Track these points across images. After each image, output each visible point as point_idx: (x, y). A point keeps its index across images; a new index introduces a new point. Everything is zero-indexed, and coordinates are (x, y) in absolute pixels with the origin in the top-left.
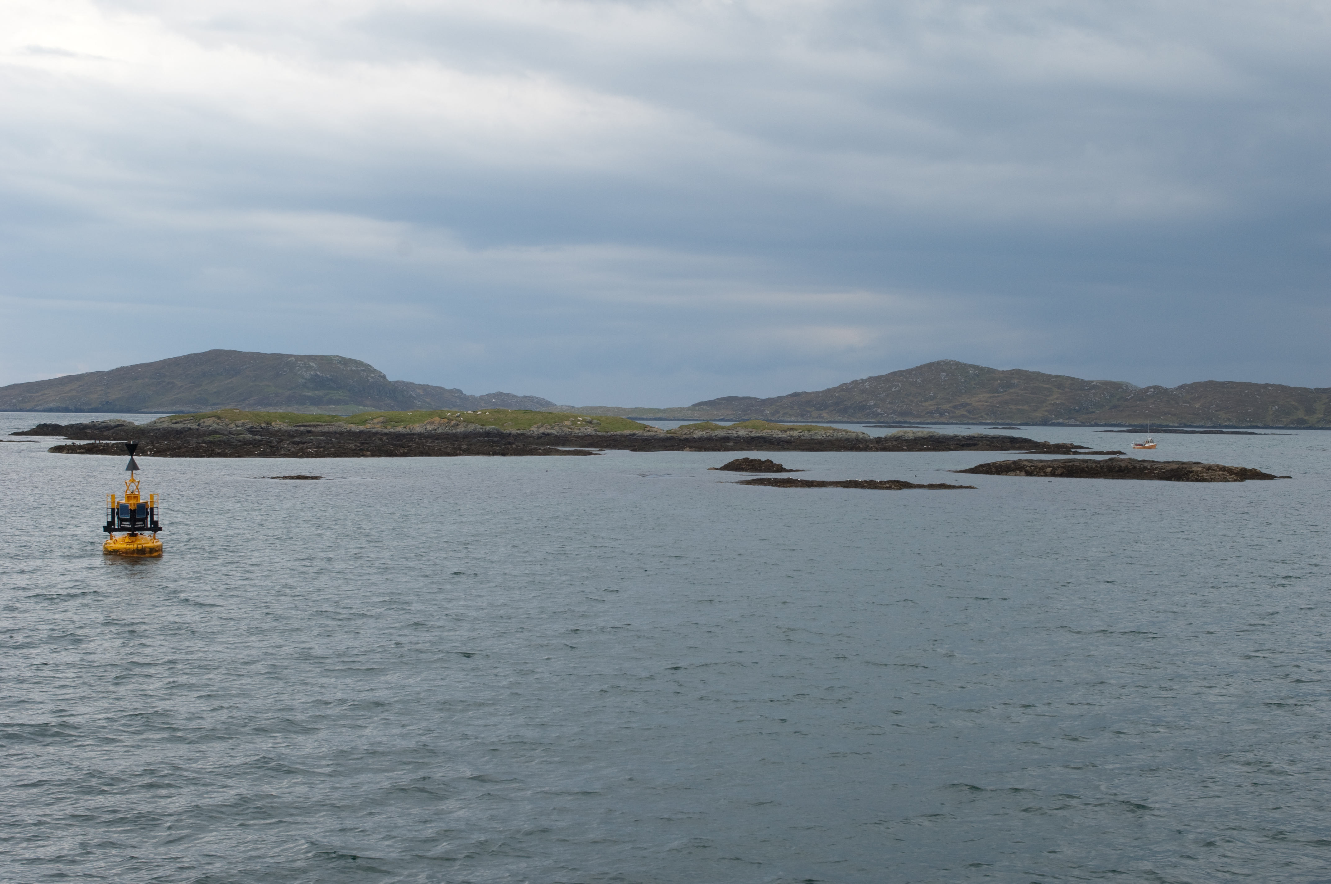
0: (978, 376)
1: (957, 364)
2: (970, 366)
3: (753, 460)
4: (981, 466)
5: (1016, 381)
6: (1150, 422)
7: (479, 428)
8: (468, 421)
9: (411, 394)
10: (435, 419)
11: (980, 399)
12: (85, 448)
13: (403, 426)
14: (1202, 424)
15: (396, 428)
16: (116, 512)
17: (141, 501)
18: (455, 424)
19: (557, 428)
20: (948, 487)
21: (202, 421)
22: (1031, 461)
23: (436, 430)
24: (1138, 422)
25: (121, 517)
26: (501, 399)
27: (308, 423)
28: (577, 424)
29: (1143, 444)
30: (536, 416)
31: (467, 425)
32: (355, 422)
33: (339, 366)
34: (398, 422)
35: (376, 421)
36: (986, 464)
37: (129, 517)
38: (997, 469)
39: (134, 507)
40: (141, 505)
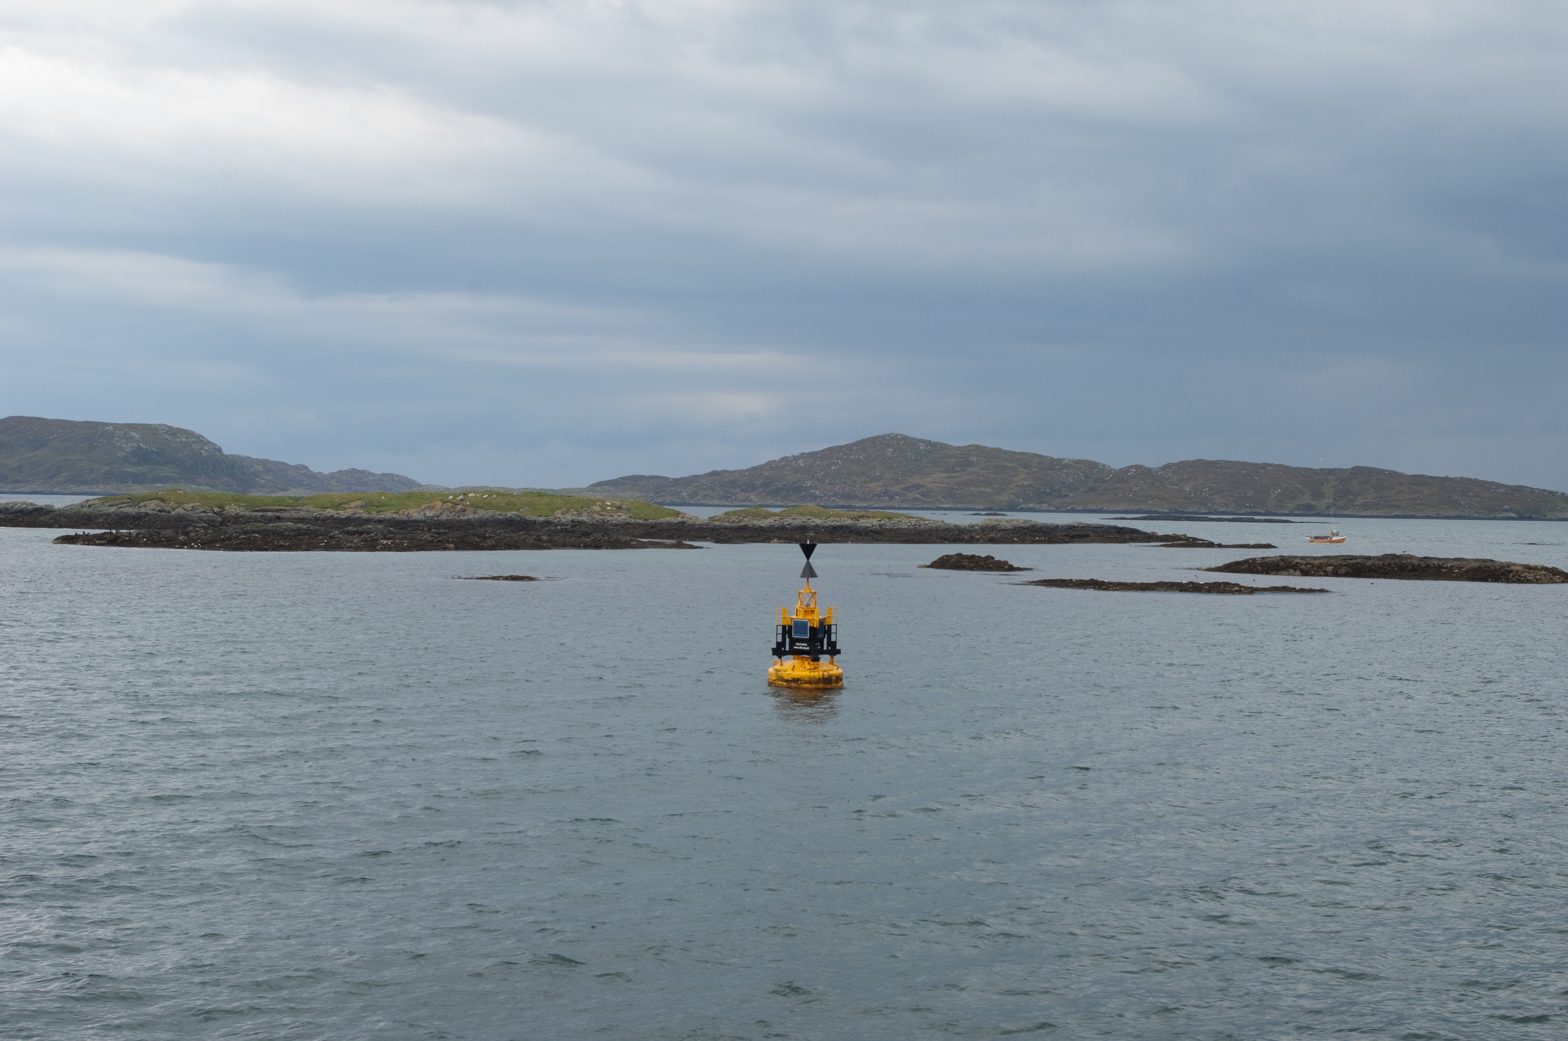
1: (905, 438)
2: (921, 440)
3: (973, 557)
4: (1237, 563)
5: (975, 459)
6: (1136, 508)
7: (498, 514)
8: (476, 506)
9: (251, 470)
10: (435, 502)
11: (934, 479)
12: (106, 539)
13: (392, 512)
14: (1196, 509)
15: (385, 513)
16: (786, 631)
17: (821, 617)
18: (461, 509)
19: (585, 514)
20: (1293, 590)
21: (142, 504)
22: (1303, 558)
23: (438, 516)
24: (1122, 507)
25: (793, 636)
26: (355, 477)
27: (268, 508)
28: (607, 510)
29: (1327, 537)
30: (555, 500)
31: (475, 510)
32: (326, 506)
33: (166, 436)
34: (380, 506)
35: (353, 505)
36: (1242, 561)
37: (808, 637)
38: (1263, 567)
39: (816, 625)
40: (822, 622)
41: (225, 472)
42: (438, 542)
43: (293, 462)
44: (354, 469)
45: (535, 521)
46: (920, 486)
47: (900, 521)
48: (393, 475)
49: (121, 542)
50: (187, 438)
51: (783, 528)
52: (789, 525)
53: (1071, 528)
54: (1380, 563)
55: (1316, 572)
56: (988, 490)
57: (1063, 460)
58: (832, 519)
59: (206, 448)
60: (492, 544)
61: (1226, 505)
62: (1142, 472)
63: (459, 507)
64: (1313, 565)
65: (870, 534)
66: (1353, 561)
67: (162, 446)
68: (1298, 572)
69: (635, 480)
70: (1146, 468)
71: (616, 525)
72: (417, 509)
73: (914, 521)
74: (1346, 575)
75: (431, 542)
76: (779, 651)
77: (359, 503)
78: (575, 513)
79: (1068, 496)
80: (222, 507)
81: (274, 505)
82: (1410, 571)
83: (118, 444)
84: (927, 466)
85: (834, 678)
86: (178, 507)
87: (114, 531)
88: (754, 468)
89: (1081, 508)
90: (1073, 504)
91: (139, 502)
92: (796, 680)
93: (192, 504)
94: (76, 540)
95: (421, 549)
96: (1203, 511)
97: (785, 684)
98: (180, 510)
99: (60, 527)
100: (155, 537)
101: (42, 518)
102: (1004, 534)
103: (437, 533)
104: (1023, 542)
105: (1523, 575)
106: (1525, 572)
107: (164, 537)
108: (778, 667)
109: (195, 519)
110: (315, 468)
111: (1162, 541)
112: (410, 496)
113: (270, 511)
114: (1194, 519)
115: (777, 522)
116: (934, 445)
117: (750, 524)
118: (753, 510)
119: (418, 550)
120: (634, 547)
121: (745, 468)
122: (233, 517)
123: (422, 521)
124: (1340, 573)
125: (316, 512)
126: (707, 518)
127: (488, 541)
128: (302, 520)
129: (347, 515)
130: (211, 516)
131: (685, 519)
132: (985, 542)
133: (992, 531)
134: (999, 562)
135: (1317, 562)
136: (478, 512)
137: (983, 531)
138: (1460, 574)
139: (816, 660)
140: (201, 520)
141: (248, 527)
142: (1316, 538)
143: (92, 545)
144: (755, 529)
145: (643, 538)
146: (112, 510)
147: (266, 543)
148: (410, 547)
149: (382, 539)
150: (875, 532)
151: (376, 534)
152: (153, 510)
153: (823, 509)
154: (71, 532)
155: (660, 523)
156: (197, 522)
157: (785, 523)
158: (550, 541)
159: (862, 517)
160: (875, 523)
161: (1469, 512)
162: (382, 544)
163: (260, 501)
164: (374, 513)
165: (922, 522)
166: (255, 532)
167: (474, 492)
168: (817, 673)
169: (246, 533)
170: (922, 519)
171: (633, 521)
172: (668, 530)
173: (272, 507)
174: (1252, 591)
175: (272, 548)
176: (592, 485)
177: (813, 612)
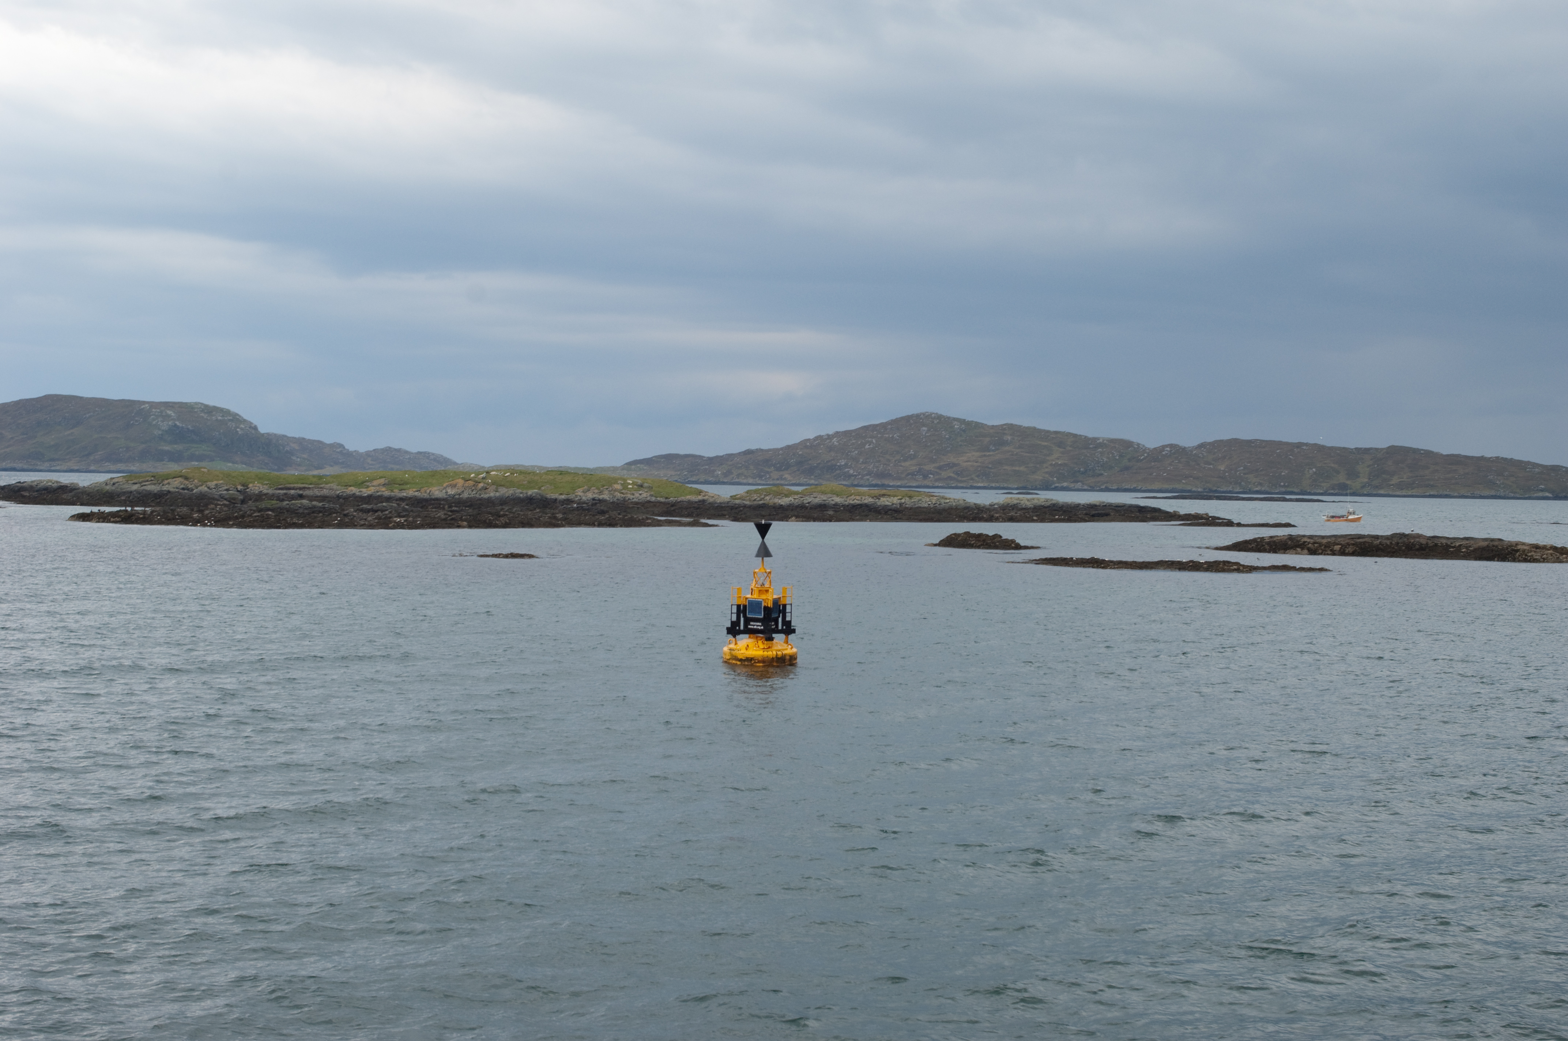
0: (964, 431)
1: (940, 417)
2: (955, 419)
3: (980, 535)
4: (1246, 542)
5: (1009, 438)
6: (1170, 487)
7: (519, 492)
8: (497, 484)
9: (288, 448)
10: (457, 481)
11: (969, 458)
12: (119, 516)
13: (414, 490)
14: (1230, 489)
15: (407, 491)
16: (741, 610)
17: (775, 597)
18: (483, 487)
19: (606, 492)
20: (1293, 569)
21: (166, 482)
22: (1311, 537)
23: (460, 494)
24: (1156, 486)
25: (748, 616)
26: (391, 455)
27: (292, 486)
28: (628, 488)
29: (1343, 517)
30: (576, 479)
31: (497, 488)
32: (349, 484)
33: (202, 414)
34: (403, 484)
35: (375, 483)
36: (1250, 540)
37: (762, 616)
38: (1271, 546)
39: (770, 605)
40: (776, 602)
41: (261, 450)
42: (452, 519)
43: (328, 441)
44: (390, 448)
45: (556, 500)
46: (955, 465)
47: (920, 500)
48: (429, 453)
49: (136, 519)
50: (223, 416)
51: (802, 507)
52: (808, 503)
53: (1092, 507)
54: (1388, 542)
55: (1323, 551)
56: (1022, 468)
57: (1098, 439)
58: (853, 497)
59: (242, 426)
60: (506, 522)
61: (1261, 484)
62: (1177, 451)
63: (481, 485)
64: (1320, 544)
65: (890, 512)
66: (1361, 540)
67: (197, 424)
68: (1306, 551)
69: (669, 459)
70: (1180, 447)
71: (637, 503)
72: (439, 488)
73: (934, 500)
74: (1353, 554)
75: (445, 520)
76: (733, 630)
77: (382, 481)
78: (596, 491)
79: (1102, 474)
80: (245, 485)
81: (297, 483)
82: (1418, 550)
83: (154, 423)
84: (961, 445)
85: (788, 657)
86: (202, 485)
87: (129, 509)
88: (788, 447)
89: (1115, 487)
90: (1107, 483)
91: (163, 480)
92: (749, 660)
93: (215, 482)
94: (91, 517)
95: (434, 527)
96: (1238, 490)
97: (739, 663)
98: (204, 489)
99: (82, 504)
100: (169, 515)
101: (64, 496)
102: (1024, 513)
103: (451, 511)
104: (1042, 520)
105: (1530, 554)
106: (1531, 551)
107: (178, 515)
108: (732, 646)
109: (216, 497)
110: (351, 446)
111: (1182, 520)
112: (434, 474)
113: (293, 489)
114: (1225, 498)
115: (797, 500)
116: (969, 424)
117: (771, 503)
118: (774, 488)
119: (430, 528)
120: (649, 525)
121: (779, 446)
122: (257, 495)
123: (444, 500)
124: (1347, 551)
125: (339, 490)
126: (729, 497)
127: (502, 519)
128: (323, 498)
129: (370, 493)
130: (233, 494)
131: (705, 498)
132: (1004, 521)
133: (1013, 509)
134: (1007, 541)
135: (1324, 541)
136: (499, 490)
137: (1004, 510)
138: (1467, 553)
139: (770, 639)
140: (222, 498)
141: (263, 505)
142: (1333, 517)
143: (107, 522)
144: (774, 508)
145: (662, 516)
146: (135, 487)
147: (279, 521)
148: (422, 525)
149: (396, 517)
150: (894, 510)
151: (390, 512)
152: (177, 488)
153: (845, 488)
154: (86, 510)
155: (680, 502)
156: (218, 500)
157: (805, 502)
158: (565, 519)
159: (884, 495)
160: (895, 502)
161: (1504, 491)
162: (395, 522)
163: (284, 479)
164: (396, 491)
165: (943, 501)
166: (269, 510)
167: (497, 471)
168: (770, 653)
169: (260, 510)
170: (943, 498)
171: (653, 499)
172: (686, 508)
173: (296, 485)
174: (1251, 569)
175: (284, 525)
176: (627, 464)
177: (767, 591)
